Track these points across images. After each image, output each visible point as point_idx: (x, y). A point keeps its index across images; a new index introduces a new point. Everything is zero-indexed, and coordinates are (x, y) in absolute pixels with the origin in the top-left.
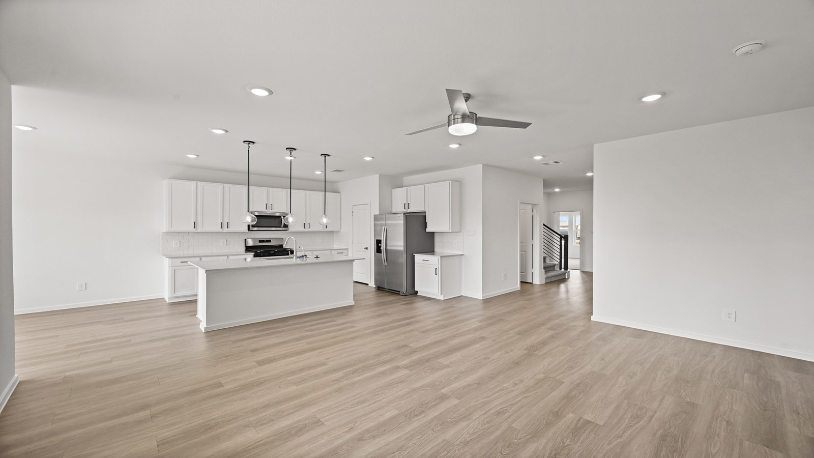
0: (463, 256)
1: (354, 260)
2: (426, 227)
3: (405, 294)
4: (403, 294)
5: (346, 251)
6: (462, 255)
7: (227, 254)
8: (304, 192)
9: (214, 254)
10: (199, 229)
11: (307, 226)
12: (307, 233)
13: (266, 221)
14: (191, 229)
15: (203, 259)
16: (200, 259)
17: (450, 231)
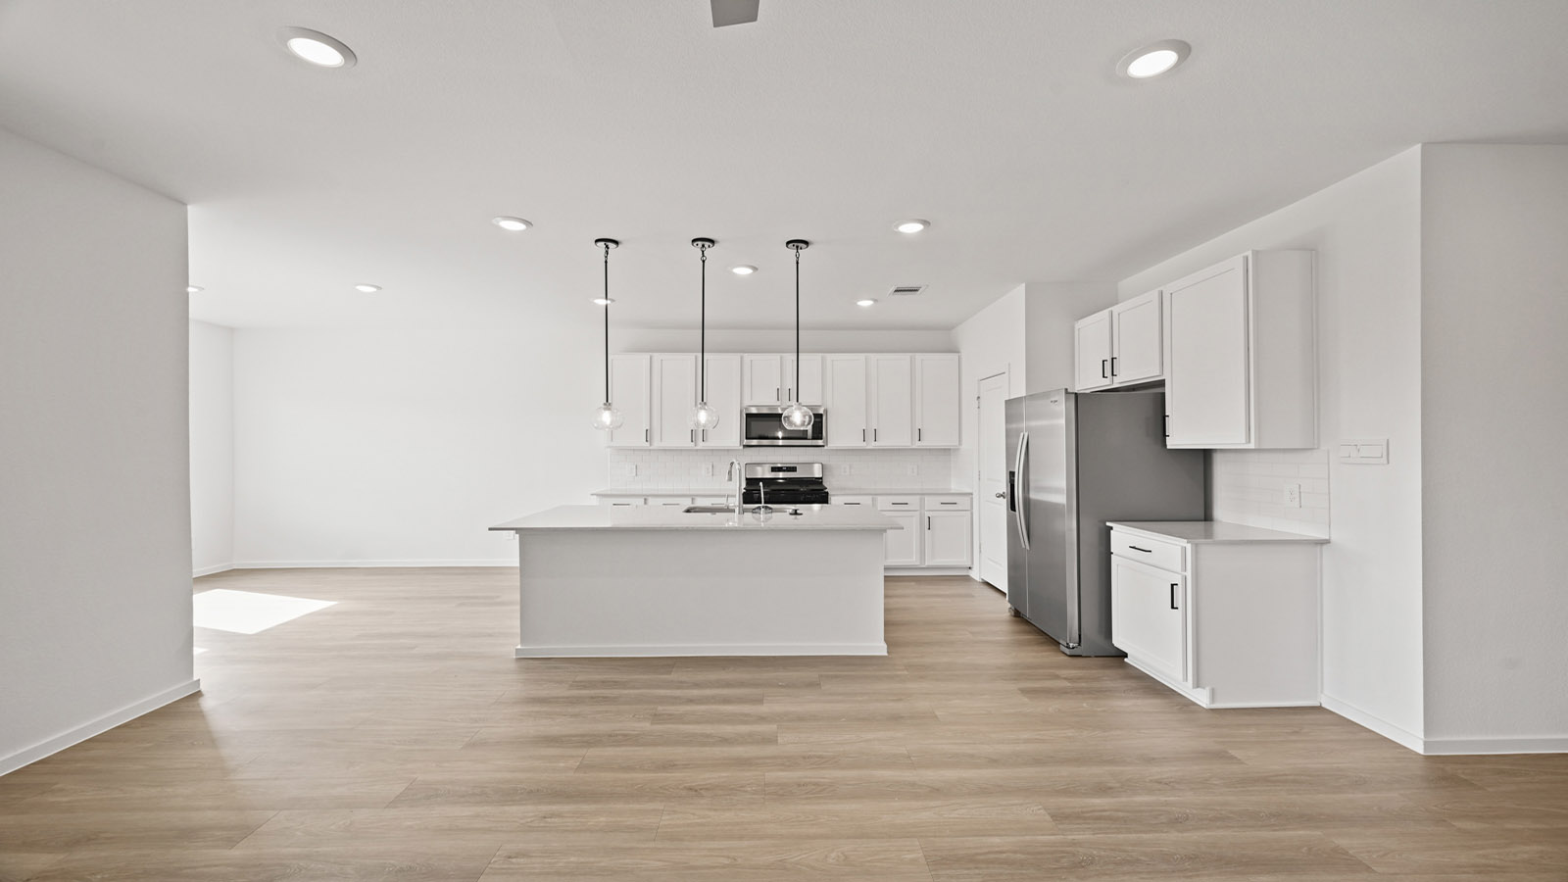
0: (1325, 547)
1: (885, 531)
2: (1165, 436)
3: (1074, 652)
4: (1067, 651)
5: (967, 498)
6: (1327, 542)
7: (692, 493)
8: (862, 356)
9: (675, 493)
10: (657, 444)
11: (870, 436)
12: (871, 452)
13: (760, 425)
14: (642, 443)
15: (651, 501)
16: (645, 499)
17: (1252, 446)
